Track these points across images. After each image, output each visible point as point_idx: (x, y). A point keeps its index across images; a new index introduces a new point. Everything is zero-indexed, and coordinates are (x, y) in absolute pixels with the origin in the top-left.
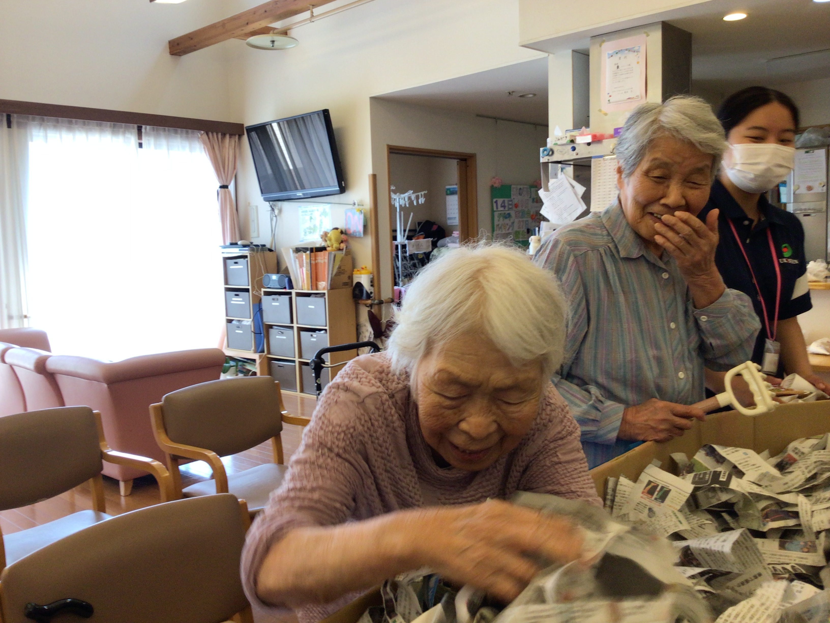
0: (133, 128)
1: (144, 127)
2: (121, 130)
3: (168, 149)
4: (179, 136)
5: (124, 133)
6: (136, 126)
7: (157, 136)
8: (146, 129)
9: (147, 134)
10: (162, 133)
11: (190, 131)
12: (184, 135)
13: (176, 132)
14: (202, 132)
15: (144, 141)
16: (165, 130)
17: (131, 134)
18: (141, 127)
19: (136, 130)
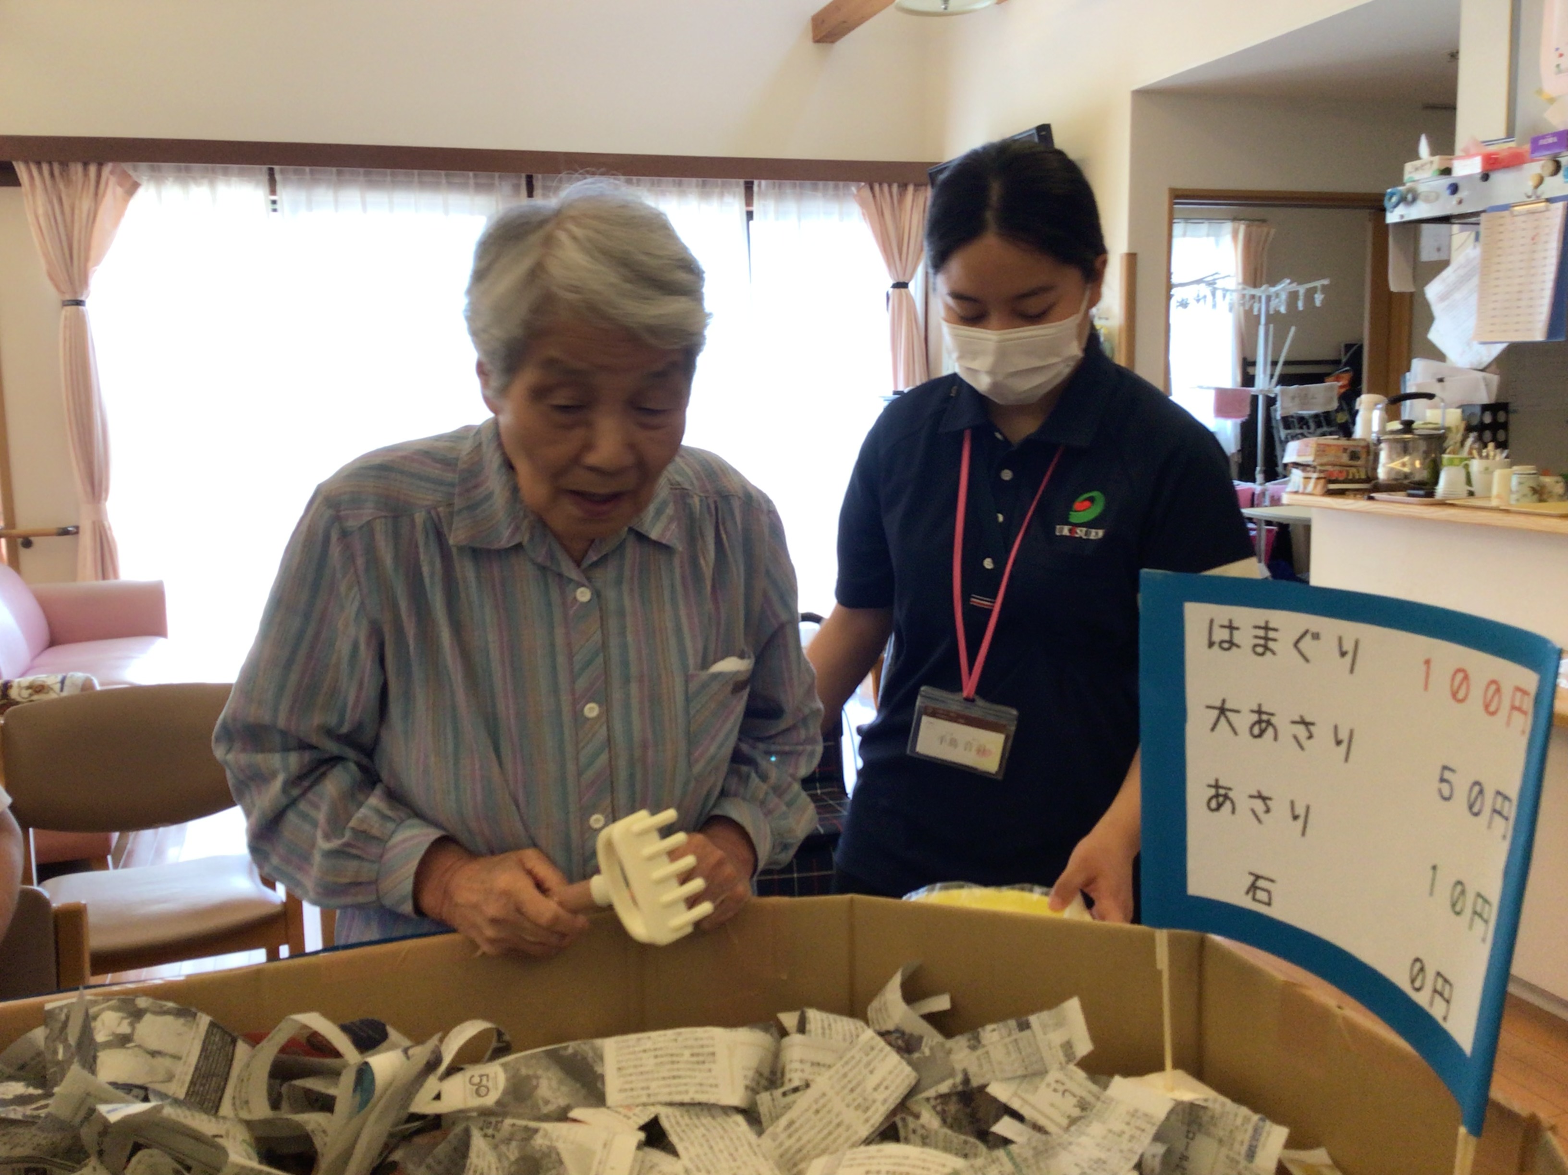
0: (738, 185)
1: (756, 182)
2: (717, 190)
3: (799, 220)
4: (820, 194)
5: (722, 195)
6: (742, 182)
7: (780, 196)
8: (759, 185)
9: (763, 195)
10: (788, 191)
11: (841, 184)
12: (831, 192)
13: (815, 189)
14: (863, 184)
15: (756, 208)
16: (795, 186)
17: (734, 196)
18: (752, 183)
19: (742, 190)
